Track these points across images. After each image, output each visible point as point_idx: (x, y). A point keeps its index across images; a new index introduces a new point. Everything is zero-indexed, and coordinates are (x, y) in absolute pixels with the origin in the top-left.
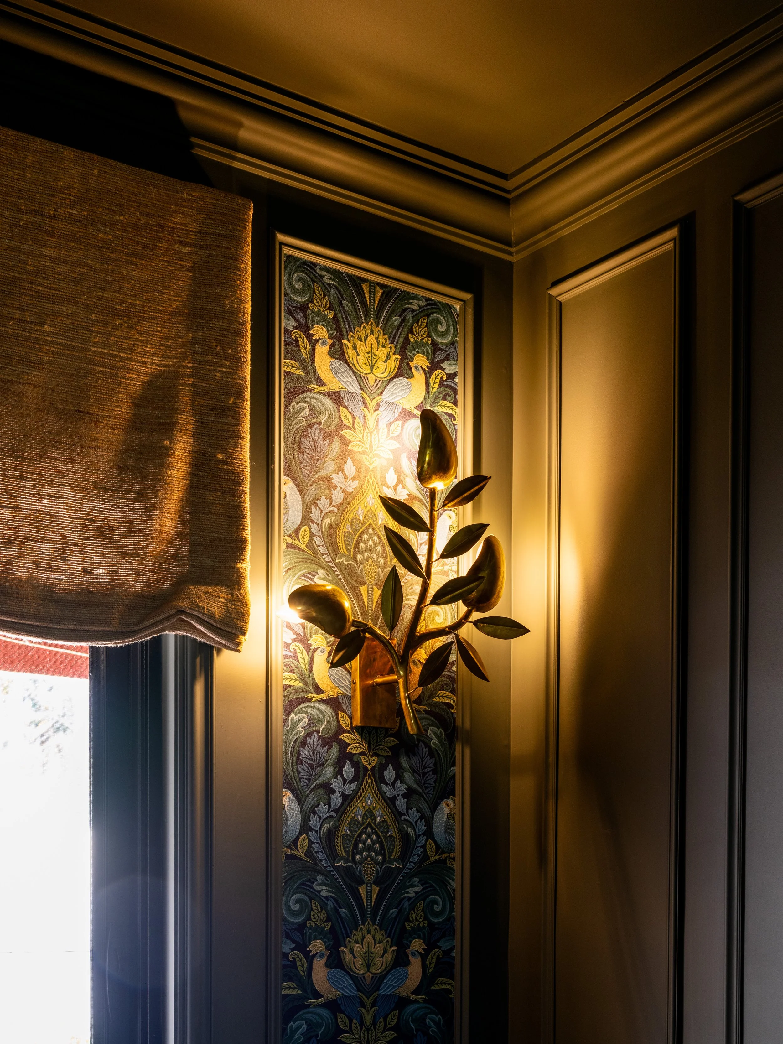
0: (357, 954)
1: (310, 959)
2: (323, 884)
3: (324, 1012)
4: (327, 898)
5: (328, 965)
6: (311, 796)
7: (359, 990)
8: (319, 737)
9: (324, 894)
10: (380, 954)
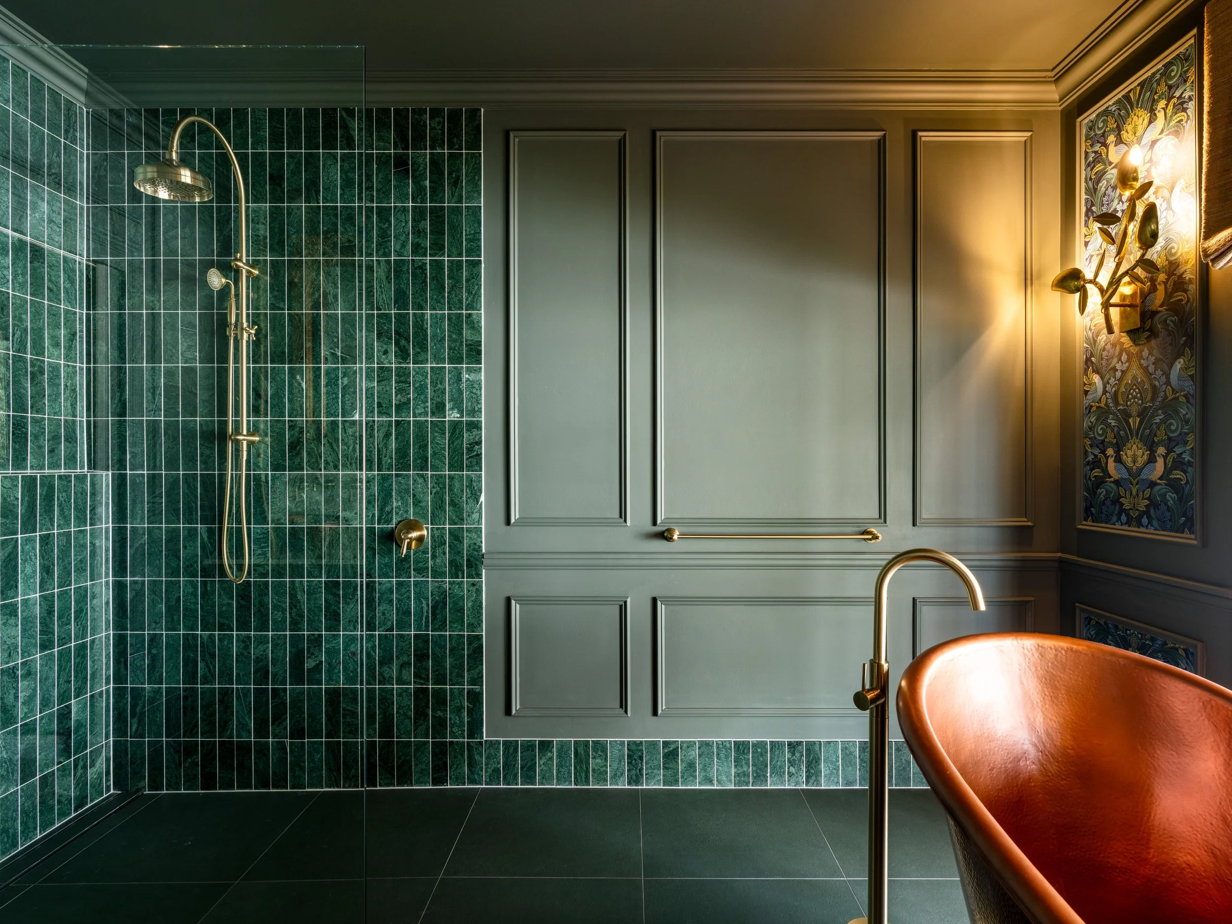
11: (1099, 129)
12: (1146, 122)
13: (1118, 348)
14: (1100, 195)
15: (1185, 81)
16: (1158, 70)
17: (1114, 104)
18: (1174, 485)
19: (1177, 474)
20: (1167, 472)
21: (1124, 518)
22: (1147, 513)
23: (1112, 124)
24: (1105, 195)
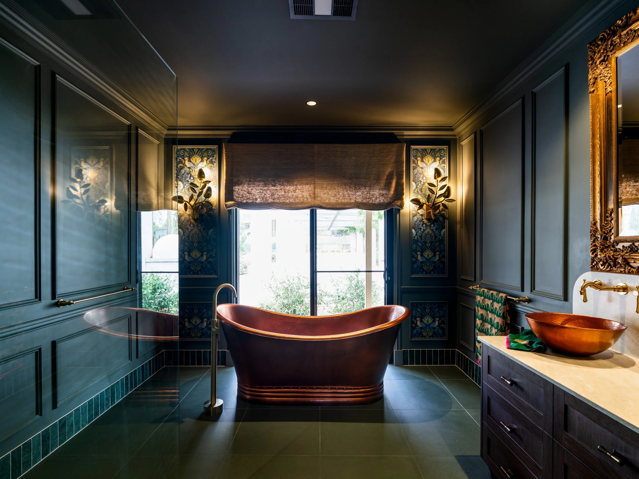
11: (182, 153)
12: (200, 160)
13: (189, 222)
14: (182, 174)
15: (213, 157)
16: (204, 149)
17: (187, 149)
18: (210, 263)
19: (211, 259)
20: (207, 259)
21: (192, 273)
22: (200, 270)
23: (186, 154)
24: (184, 174)
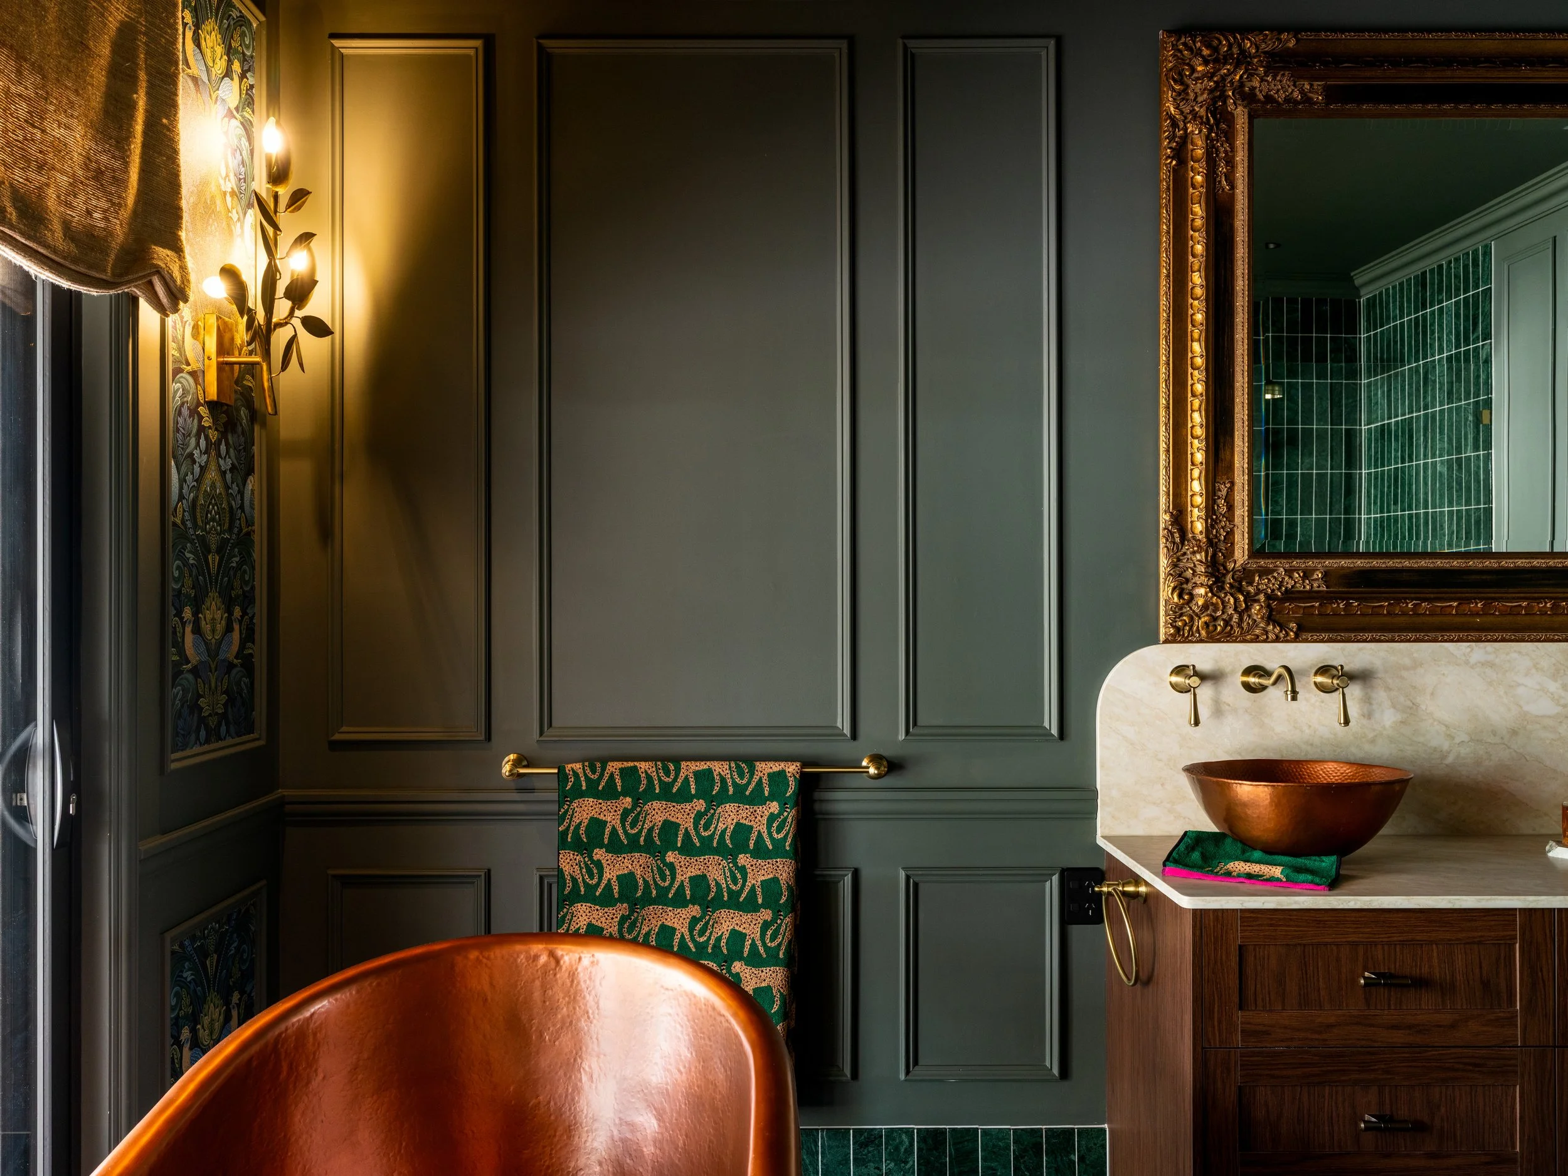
0: (208, 621)
1: (184, 624)
2: (190, 552)
3: (190, 677)
4: (192, 564)
5: (193, 632)
6: (184, 465)
7: (209, 656)
8: (189, 408)
9: (191, 562)
10: (219, 620)
